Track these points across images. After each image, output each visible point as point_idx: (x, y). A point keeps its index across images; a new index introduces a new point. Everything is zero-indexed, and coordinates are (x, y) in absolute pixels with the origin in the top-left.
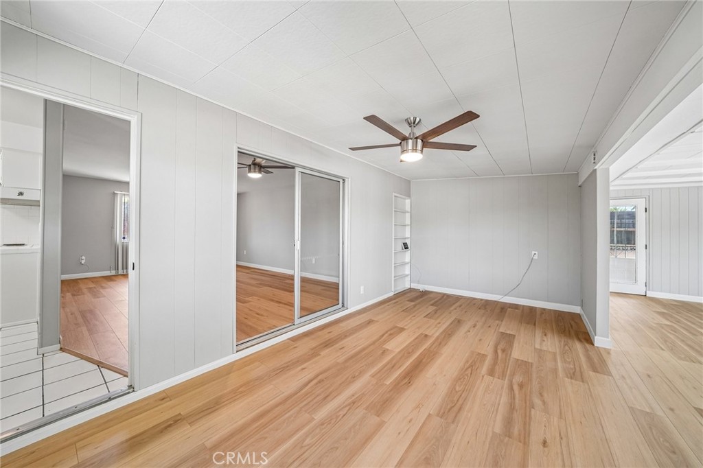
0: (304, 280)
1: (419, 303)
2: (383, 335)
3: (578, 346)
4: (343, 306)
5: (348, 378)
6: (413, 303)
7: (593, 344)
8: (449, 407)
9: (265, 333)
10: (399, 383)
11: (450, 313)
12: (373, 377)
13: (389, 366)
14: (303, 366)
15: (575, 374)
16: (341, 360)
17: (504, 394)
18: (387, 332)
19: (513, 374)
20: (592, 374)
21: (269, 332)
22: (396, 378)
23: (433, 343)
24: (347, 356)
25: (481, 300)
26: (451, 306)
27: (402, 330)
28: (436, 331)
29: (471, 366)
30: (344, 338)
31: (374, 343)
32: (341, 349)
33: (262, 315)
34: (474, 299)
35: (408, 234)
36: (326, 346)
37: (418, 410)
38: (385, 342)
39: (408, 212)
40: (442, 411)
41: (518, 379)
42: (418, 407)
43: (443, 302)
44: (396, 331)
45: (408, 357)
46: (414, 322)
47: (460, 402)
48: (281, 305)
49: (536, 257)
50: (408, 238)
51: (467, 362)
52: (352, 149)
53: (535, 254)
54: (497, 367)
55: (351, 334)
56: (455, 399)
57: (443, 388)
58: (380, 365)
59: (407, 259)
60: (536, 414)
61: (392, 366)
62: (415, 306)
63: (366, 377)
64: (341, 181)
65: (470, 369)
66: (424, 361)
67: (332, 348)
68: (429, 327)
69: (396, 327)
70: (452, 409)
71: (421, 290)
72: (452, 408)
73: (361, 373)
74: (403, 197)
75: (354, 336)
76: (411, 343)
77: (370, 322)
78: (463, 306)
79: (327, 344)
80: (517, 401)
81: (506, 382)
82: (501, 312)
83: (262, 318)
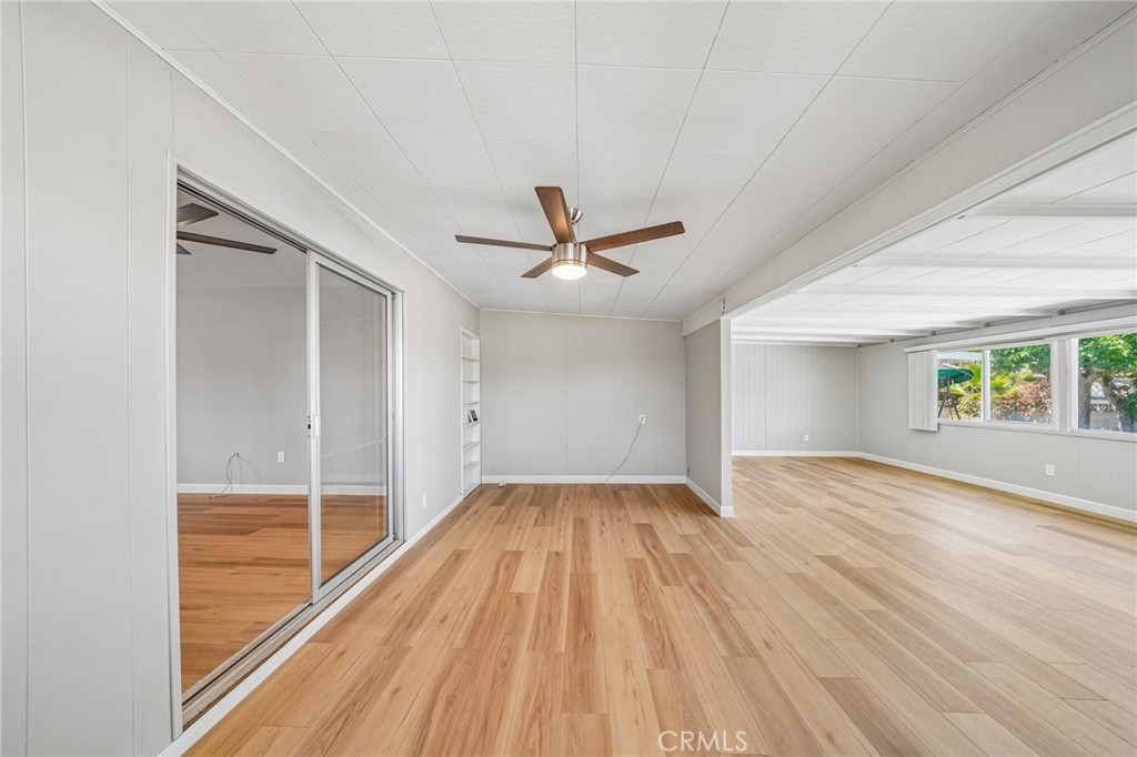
0: (329, 504)
1: (512, 506)
2: (497, 572)
3: (709, 520)
4: (394, 539)
5: (495, 671)
6: (503, 508)
7: (718, 516)
8: (659, 648)
9: (246, 648)
10: (577, 643)
11: (562, 512)
12: (534, 649)
13: (543, 622)
14: (392, 685)
15: (731, 555)
16: (459, 640)
17: (696, 604)
18: (498, 565)
19: (685, 575)
20: (740, 549)
21: (255, 641)
22: (568, 636)
23: (574, 563)
24: (463, 630)
25: (585, 485)
26: (557, 499)
27: (518, 554)
28: (565, 542)
29: (639, 580)
30: (433, 601)
31: (492, 591)
32: (442, 621)
33: (199, 608)
34: (576, 485)
35: (476, 397)
36: (408, 627)
37: (630, 671)
38: (509, 582)
39: (476, 361)
40: (658, 661)
41: (693, 578)
42: (627, 668)
43: (544, 498)
44: (511, 560)
45: (559, 595)
46: (526, 537)
47: (665, 635)
48: (239, 569)
49: (644, 422)
50: (476, 403)
51: (631, 576)
52: (460, 239)
53: (643, 418)
54: (664, 571)
55: (441, 588)
56: (657, 633)
57: (633, 624)
58: (530, 625)
59: (476, 438)
60: (737, 613)
61: (548, 618)
62: (509, 511)
63: (523, 654)
64: (389, 296)
65: (641, 585)
66: (582, 593)
67: (425, 624)
68: (551, 540)
69: (506, 552)
70: (664, 651)
71: (501, 485)
72: (663, 646)
73: (511, 651)
74: (471, 334)
75: (449, 589)
76: (545, 571)
77: (458, 556)
78: (571, 498)
79: (409, 621)
80: (711, 606)
81: (686, 587)
82: (616, 497)
83: (205, 614)
